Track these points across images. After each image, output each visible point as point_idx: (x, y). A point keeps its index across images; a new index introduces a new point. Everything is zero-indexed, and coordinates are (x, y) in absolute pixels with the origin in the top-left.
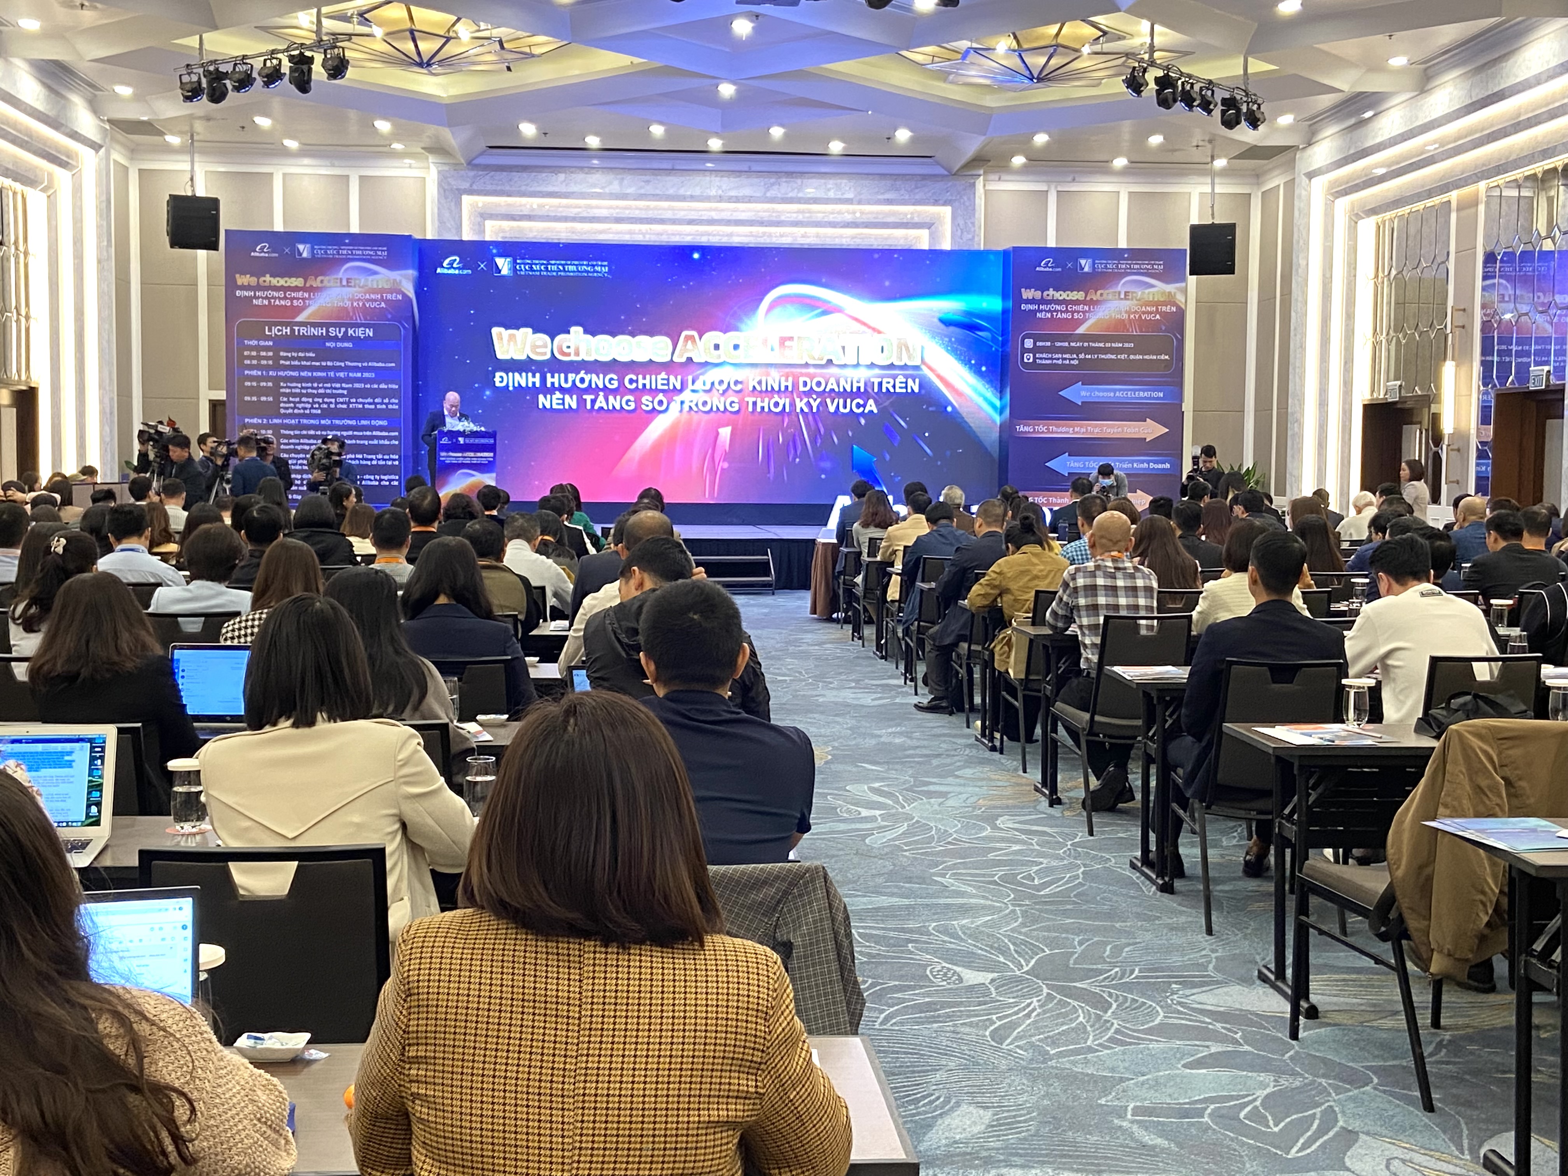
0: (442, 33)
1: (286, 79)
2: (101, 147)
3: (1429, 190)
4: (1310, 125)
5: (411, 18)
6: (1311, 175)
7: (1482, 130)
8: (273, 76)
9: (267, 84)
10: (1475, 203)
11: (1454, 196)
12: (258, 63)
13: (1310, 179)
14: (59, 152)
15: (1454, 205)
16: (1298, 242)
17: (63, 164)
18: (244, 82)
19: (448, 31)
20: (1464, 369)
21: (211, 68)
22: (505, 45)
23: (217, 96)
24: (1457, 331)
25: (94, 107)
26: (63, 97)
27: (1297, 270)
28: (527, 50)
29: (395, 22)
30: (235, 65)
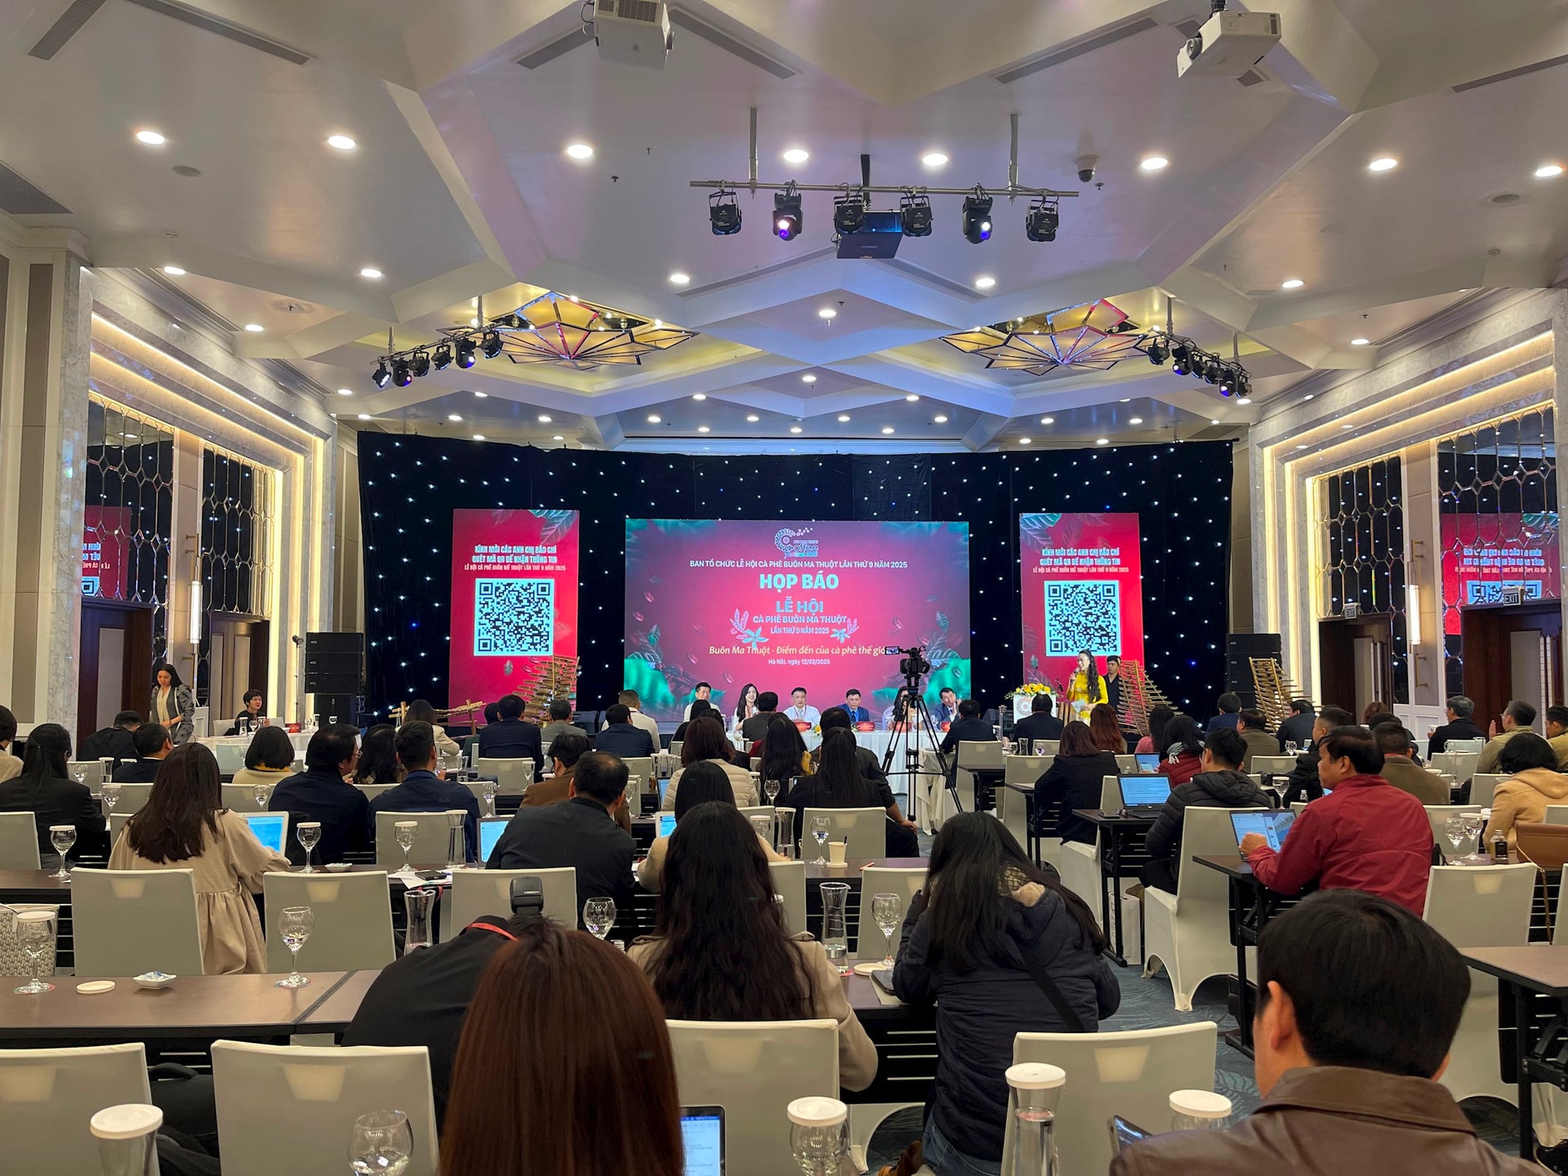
0: (584, 327)
1: (454, 361)
2: (328, 437)
3: (1381, 448)
4: (1262, 407)
5: (558, 315)
6: (1262, 445)
7: (1440, 394)
8: (442, 360)
9: (438, 367)
10: (1428, 456)
11: (1402, 452)
12: (432, 351)
13: (1262, 448)
14: (292, 439)
15: (1403, 459)
16: (1256, 496)
17: (299, 450)
18: (422, 368)
19: (589, 325)
20: (1426, 593)
21: (397, 359)
22: (635, 339)
23: (400, 380)
24: (1419, 562)
25: (325, 406)
26: (295, 395)
27: (1256, 519)
28: (653, 343)
29: (543, 317)
30: (415, 353)
